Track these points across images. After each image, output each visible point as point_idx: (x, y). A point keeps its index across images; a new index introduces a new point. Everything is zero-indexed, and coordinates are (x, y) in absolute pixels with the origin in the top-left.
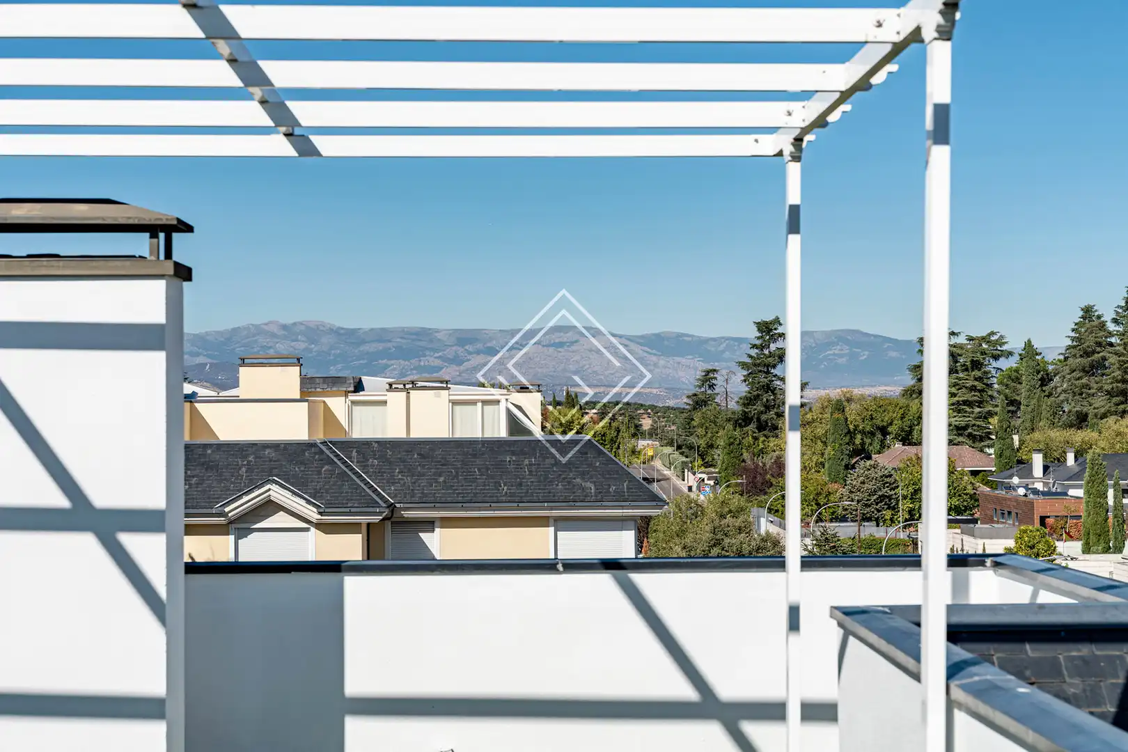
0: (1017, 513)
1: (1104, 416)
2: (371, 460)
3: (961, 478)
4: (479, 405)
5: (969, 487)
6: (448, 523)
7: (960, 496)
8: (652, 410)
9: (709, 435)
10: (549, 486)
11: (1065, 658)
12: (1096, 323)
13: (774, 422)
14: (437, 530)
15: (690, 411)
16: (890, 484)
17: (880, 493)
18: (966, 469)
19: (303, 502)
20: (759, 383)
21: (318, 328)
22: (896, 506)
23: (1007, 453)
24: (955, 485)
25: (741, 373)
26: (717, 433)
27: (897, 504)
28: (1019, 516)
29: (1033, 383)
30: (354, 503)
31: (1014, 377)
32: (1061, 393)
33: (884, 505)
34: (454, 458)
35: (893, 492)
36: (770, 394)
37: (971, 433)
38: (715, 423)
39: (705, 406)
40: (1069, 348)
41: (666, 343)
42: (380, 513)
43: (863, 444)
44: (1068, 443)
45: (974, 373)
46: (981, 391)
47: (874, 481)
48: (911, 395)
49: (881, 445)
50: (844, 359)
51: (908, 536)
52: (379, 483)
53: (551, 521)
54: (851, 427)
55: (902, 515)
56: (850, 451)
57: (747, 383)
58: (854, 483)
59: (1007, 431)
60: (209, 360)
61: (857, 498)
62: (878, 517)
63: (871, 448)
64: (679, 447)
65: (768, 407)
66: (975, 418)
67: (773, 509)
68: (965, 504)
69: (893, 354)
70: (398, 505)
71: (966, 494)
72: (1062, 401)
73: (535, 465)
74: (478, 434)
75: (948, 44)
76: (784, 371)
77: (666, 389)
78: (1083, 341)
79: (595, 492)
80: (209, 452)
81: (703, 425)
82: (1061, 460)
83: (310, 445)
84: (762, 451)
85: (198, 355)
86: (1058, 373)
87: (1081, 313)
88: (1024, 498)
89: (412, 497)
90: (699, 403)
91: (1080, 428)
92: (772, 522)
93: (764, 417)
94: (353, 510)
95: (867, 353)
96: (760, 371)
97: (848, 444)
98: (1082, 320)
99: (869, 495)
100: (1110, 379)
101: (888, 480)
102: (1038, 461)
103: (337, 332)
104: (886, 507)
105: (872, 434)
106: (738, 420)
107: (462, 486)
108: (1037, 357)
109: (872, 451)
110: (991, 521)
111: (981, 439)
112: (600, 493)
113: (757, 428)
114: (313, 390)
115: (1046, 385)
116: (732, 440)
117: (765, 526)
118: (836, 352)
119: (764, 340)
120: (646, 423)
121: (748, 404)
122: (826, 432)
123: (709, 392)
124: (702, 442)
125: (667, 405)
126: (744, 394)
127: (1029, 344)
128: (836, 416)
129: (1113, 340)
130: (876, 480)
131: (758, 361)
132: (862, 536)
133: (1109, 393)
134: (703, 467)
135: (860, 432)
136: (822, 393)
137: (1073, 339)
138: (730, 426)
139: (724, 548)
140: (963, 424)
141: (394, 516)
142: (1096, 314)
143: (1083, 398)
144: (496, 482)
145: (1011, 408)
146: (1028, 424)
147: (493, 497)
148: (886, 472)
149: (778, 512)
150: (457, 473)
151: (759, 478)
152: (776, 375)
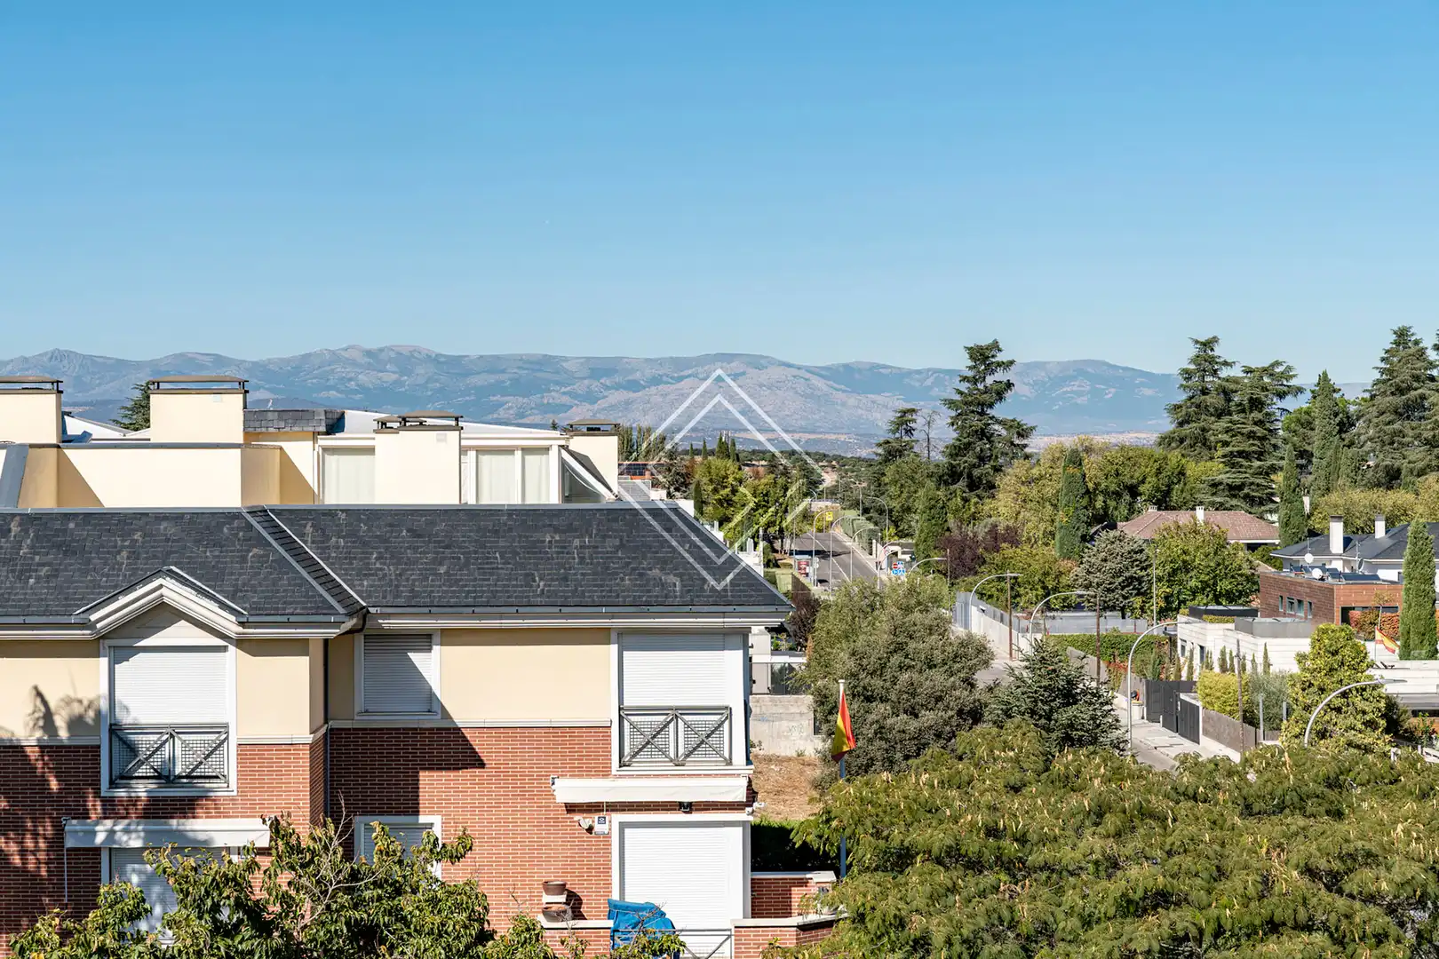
0: (1310, 603)
1: (1421, 473)
2: (334, 539)
3: (1235, 554)
4: (518, 454)
5: (1245, 565)
6: (452, 637)
7: (1233, 577)
8: (838, 463)
9: (905, 495)
10: (611, 580)
12: (1413, 350)
13: (990, 478)
14: (436, 648)
15: (881, 463)
16: (1141, 562)
17: (1127, 574)
18: (1241, 542)
19: (213, 606)
20: (971, 427)
21: (413, 356)
22: (1148, 591)
23: (1295, 521)
24: (1227, 563)
25: (948, 414)
26: (916, 492)
27: (1150, 588)
28: (1313, 607)
29: (1328, 428)
30: (296, 609)
31: (1305, 421)
32: (1365, 442)
33: (1132, 590)
34: (463, 537)
35: (1144, 573)
36: (985, 441)
37: (1248, 493)
38: (912, 479)
39: (900, 457)
40: (1377, 383)
41: (857, 376)
42: (337, 624)
43: (1106, 508)
44: (1375, 508)
45: (1252, 415)
46: (1262, 439)
47: (1119, 558)
48: (1170, 444)
49: (1129, 510)
50: (1085, 398)
51: (1164, 633)
52: (346, 574)
53: (614, 636)
54: (1091, 485)
55: (1156, 603)
56: (1088, 518)
57: (955, 427)
58: (1093, 561)
59: (1296, 490)
60: (273, 396)
61: (1096, 580)
62: (1124, 606)
63: (1116, 513)
64: (866, 511)
65: (982, 459)
66: (1253, 475)
67: (985, 594)
68: (1240, 587)
69: (1148, 392)
70: (372, 610)
71: (1241, 575)
72: (1368, 453)
73: (589, 547)
74: (515, 500)
77: (857, 435)
78: (1395, 374)
79: (681, 591)
80: (72, 525)
81: (896, 482)
82: (1368, 530)
83: (230, 516)
84: (974, 517)
86: (1363, 416)
87: (1394, 337)
88: (1320, 583)
89: (397, 596)
90: (893, 453)
91: (1390, 488)
92: (983, 611)
93: (976, 472)
94: (293, 619)
95: (1113, 390)
96: (973, 412)
97: (1086, 508)
98: (1394, 346)
99: (1113, 577)
100: (1430, 423)
101: (1138, 556)
102: (1337, 531)
103: (437, 360)
104: (1135, 592)
105: (1118, 495)
106: (943, 475)
107: (475, 580)
108: (1335, 395)
109: (1117, 517)
110: (1275, 613)
111: (1262, 502)
112: (689, 591)
113: (967, 486)
114: (264, 430)
115: (1346, 432)
116: (933, 502)
118: (1075, 388)
119: (979, 372)
120: (829, 479)
121: (957, 455)
122: (1058, 492)
123: (906, 438)
124: (895, 504)
125: (858, 455)
126: (952, 442)
127: (1324, 378)
128: (1071, 470)
129: (1434, 372)
130: (1122, 556)
131: (970, 399)
132: (1103, 632)
133: (1427, 442)
134: (896, 538)
135: (1102, 492)
136: (1054, 441)
137: (1383, 371)
138: (930, 484)
139: (907, 655)
140: (1238, 482)
141: (366, 627)
142: (1413, 338)
143: (1394, 449)
144: (527, 575)
145: (1301, 462)
146: (1322, 483)
147: (522, 597)
148: (1135, 545)
149: (992, 597)
150: (467, 559)
151: (968, 552)
152: (993, 417)
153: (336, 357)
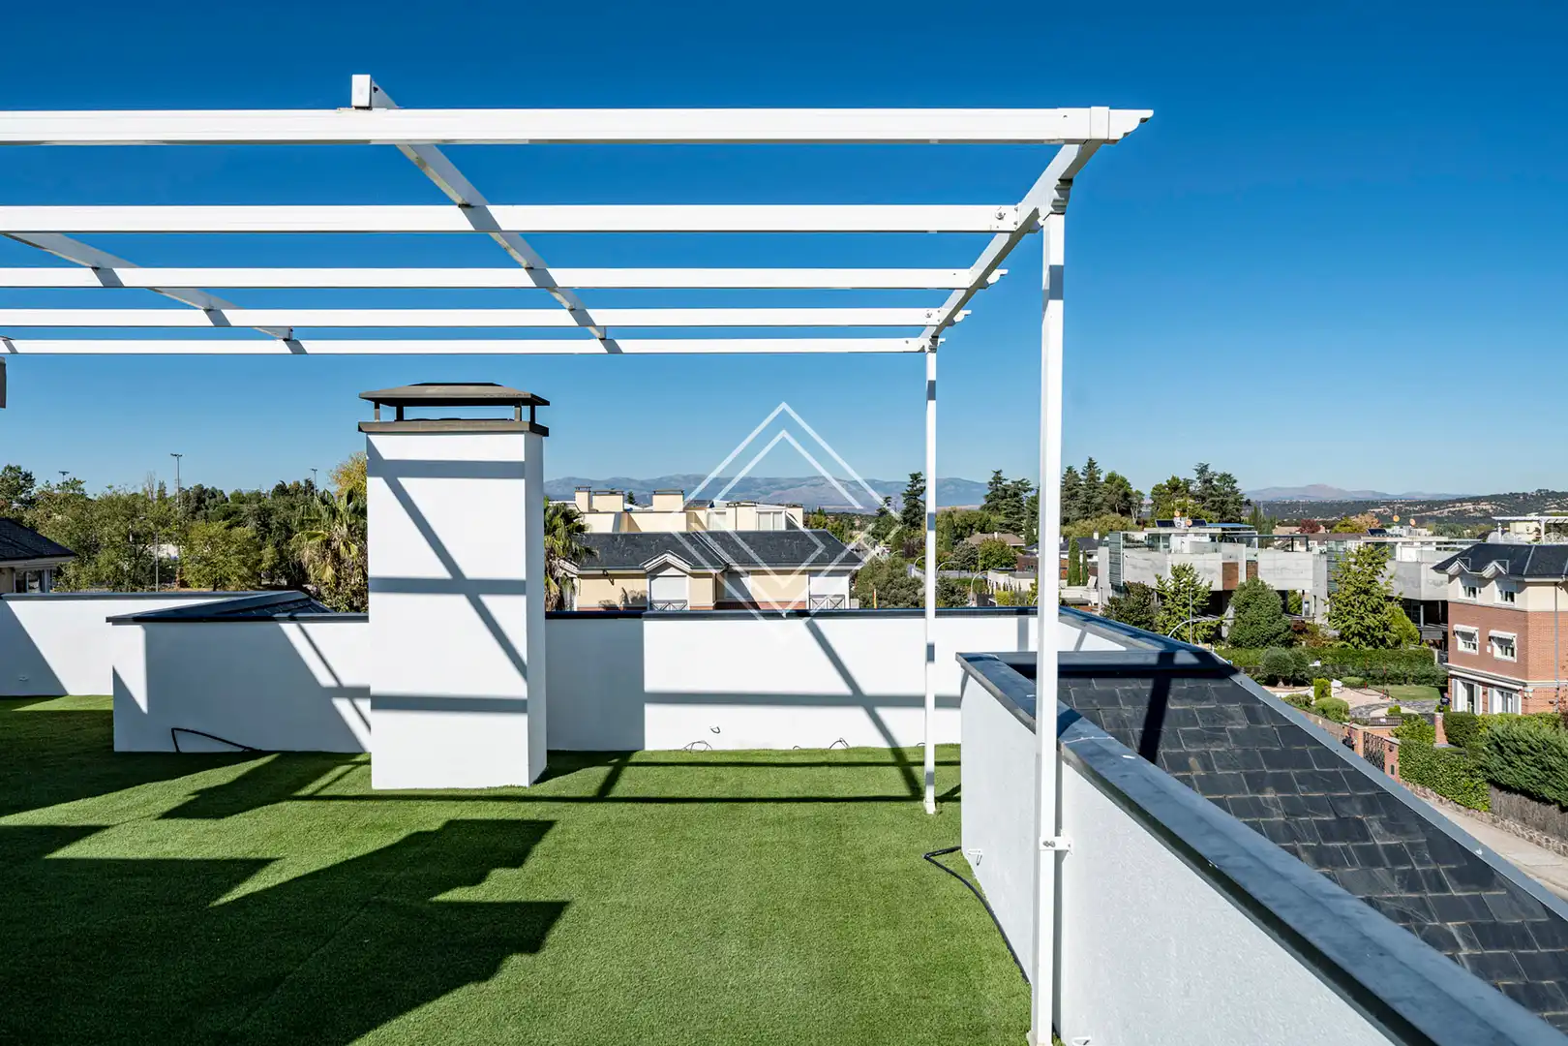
3: (1008, 550)
5: (1012, 554)
7: (1008, 558)
8: (860, 517)
11: (1120, 690)
12: (1074, 475)
13: (919, 523)
15: (878, 517)
16: (974, 552)
17: (970, 557)
18: (1011, 545)
19: (682, 563)
20: (912, 503)
22: (977, 563)
23: (1031, 537)
24: (1006, 553)
25: (903, 499)
33: (971, 562)
35: (975, 556)
36: (918, 508)
37: (1013, 527)
39: (886, 515)
43: (961, 532)
45: (1015, 499)
46: (1019, 507)
48: (984, 510)
49: (970, 534)
50: (954, 492)
51: (983, 577)
54: (956, 525)
55: (980, 567)
56: (955, 536)
57: (905, 504)
58: (957, 552)
61: (958, 559)
62: (969, 568)
63: (965, 535)
64: (873, 535)
65: (916, 515)
67: (919, 565)
68: (1010, 561)
69: (977, 491)
71: (1011, 557)
75: (1062, 217)
76: (925, 497)
78: (1067, 483)
80: (635, 538)
84: (913, 537)
85: (642, 490)
87: (1067, 470)
90: (883, 513)
91: (1066, 525)
92: (918, 571)
93: (914, 520)
95: (963, 489)
96: (913, 498)
97: (954, 533)
98: (1067, 473)
99: (964, 558)
101: (973, 550)
104: (973, 563)
105: (966, 528)
106: (901, 522)
110: (1023, 570)
111: (1018, 530)
113: (911, 526)
117: (915, 573)
119: (914, 483)
120: (857, 523)
121: (906, 514)
122: (945, 528)
123: (887, 508)
126: (904, 509)
128: (949, 519)
129: (1082, 483)
130: (967, 550)
131: (912, 493)
132: (961, 578)
135: (960, 527)
136: (944, 507)
137: (1063, 482)
139: (894, 584)
140: (1010, 523)
142: (1074, 471)
145: (1033, 516)
148: (972, 546)
149: (922, 565)
151: (912, 550)
152: (921, 499)
153: (671, 479)
